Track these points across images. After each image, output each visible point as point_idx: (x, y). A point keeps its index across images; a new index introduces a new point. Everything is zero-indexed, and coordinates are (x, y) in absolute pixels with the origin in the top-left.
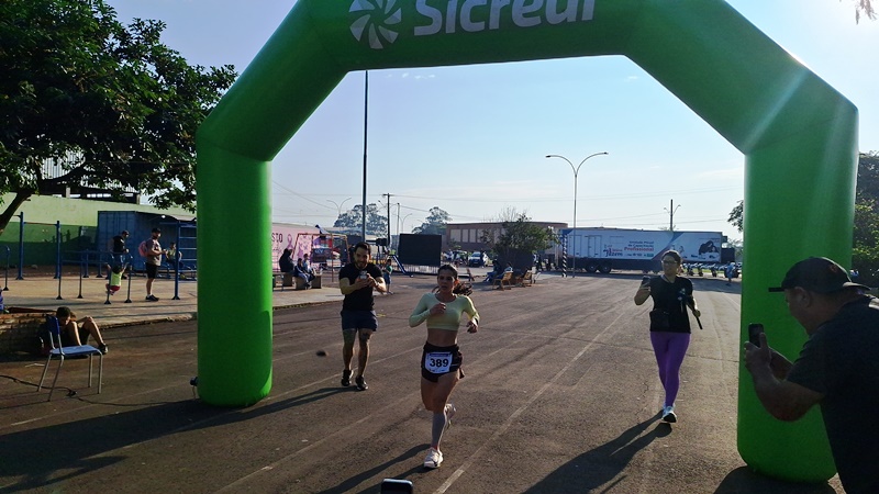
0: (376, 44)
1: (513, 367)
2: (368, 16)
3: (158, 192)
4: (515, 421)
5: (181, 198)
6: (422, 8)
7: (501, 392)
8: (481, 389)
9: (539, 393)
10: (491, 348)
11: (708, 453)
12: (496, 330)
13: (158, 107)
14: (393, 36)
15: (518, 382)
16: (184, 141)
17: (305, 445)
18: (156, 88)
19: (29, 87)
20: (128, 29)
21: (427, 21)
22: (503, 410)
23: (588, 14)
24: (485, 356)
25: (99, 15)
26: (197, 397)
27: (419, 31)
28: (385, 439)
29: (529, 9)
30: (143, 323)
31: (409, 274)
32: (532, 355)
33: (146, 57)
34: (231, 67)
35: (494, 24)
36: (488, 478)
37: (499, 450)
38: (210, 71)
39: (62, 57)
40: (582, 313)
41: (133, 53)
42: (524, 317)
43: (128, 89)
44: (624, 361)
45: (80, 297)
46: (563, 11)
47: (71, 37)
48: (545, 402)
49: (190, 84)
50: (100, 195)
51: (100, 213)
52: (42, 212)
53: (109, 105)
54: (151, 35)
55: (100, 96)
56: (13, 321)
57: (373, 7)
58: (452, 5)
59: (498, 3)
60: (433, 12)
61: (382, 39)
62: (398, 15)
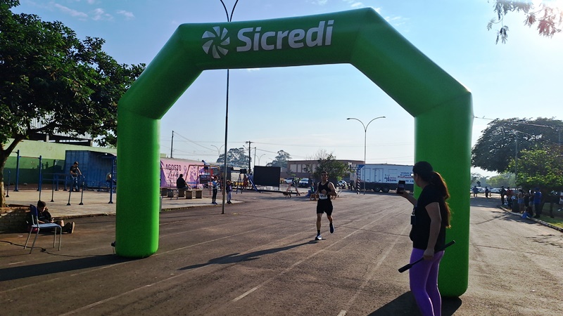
0: (217, 56)
2: (212, 41)
3: (99, 137)
4: (295, 267)
5: (112, 141)
6: (241, 37)
7: (292, 253)
9: (315, 254)
10: (297, 231)
11: (399, 283)
12: (304, 222)
13: (98, 89)
14: (225, 51)
15: (305, 249)
16: (113, 107)
17: (172, 276)
18: (99, 78)
19: (26, 78)
20: (83, 43)
21: (244, 44)
22: (290, 262)
23: (328, 42)
24: (292, 236)
25: (66, 35)
26: (115, 253)
27: (239, 49)
29: (297, 39)
30: (89, 216)
31: (260, 191)
33: (93, 59)
34: (144, 65)
35: (279, 46)
36: (270, 292)
37: (280, 279)
38: (131, 67)
39: (44, 60)
40: (360, 214)
41: (85, 57)
43: (80, 78)
44: (374, 239)
45: (52, 201)
46: (315, 40)
47: (49, 49)
48: (317, 258)
49: (118, 74)
50: (68, 141)
51: (67, 151)
52: (30, 151)
53: (69, 88)
54: (96, 46)
55: (64, 83)
56: (11, 211)
57: (215, 36)
58: (257, 36)
59: (281, 35)
60: (247, 40)
61: (220, 53)
62: (228, 40)
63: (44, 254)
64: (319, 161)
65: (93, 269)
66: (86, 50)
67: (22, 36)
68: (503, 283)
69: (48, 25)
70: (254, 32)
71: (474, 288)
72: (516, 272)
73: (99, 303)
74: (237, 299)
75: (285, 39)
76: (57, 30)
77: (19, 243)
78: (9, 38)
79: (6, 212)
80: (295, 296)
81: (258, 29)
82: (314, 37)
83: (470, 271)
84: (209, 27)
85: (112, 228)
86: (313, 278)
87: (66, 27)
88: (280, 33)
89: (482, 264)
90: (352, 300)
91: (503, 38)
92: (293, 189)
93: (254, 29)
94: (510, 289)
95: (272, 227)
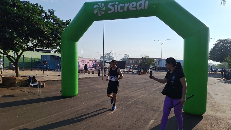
0: (100, 15)
1: (136, 91)
2: (98, 9)
3: (54, 50)
4: (132, 102)
5: (59, 51)
7: (131, 96)
8: (127, 95)
9: (141, 97)
10: (132, 87)
12: (136, 84)
13: (53, 30)
14: (103, 13)
15: (136, 94)
16: (59, 37)
17: (83, 104)
18: (53, 26)
19: (25, 27)
20: (47, 12)
21: (111, 10)
22: (130, 100)
23: (146, 7)
24: (130, 89)
25: (40, 9)
26: (62, 95)
27: (109, 12)
28: (101, 104)
29: (133, 6)
30: (51, 81)
32: (142, 89)
33: (51, 18)
34: (70, 20)
36: (122, 112)
37: (126, 106)
38: (66, 21)
39: (32, 19)
41: (48, 17)
42: (144, 81)
43: (46, 26)
45: (37, 75)
47: (34, 15)
48: (141, 99)
49: (60, 24)
50: (42, 51)
51: (42, 55)
52: (28, 55)
53: (42, 30)
54: (52, 13)
55: (40, 28)
56: (22, 79)
57: (99, 7)
58: (116, 6)
59: (126, 5)
60: (112, 8)
61: (101, 14)
62: (104, 8)
63: (35, 95)
64: (142, 58)
65: (53, 101)
66: (48, 15)
67: (24, 10)
68: (222, 110)
69: (33, 5)
70: (115, 4)
71: (209, 112)
72: (228, 105)
73: (56, 114)
74: (109, 114)
75: (128, 7)
76: (37, 7)
77: (25, 91)
78: (19, 11)
79: (20, 79)
80: (133, 113)
81: (117, 3)
82: (140, 6)
83: (207, 104)
84: (96, 3)
85: (60, 85)
86: (140, 107)
87: (40, 6)
88: (126, 4)
89: (212, 102)
90: (156, 116)
91: (224, 3)
92: (131, 70)
93: (115, 3)
94: (224, 113)
95: (122, 85)
